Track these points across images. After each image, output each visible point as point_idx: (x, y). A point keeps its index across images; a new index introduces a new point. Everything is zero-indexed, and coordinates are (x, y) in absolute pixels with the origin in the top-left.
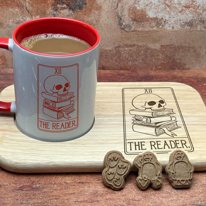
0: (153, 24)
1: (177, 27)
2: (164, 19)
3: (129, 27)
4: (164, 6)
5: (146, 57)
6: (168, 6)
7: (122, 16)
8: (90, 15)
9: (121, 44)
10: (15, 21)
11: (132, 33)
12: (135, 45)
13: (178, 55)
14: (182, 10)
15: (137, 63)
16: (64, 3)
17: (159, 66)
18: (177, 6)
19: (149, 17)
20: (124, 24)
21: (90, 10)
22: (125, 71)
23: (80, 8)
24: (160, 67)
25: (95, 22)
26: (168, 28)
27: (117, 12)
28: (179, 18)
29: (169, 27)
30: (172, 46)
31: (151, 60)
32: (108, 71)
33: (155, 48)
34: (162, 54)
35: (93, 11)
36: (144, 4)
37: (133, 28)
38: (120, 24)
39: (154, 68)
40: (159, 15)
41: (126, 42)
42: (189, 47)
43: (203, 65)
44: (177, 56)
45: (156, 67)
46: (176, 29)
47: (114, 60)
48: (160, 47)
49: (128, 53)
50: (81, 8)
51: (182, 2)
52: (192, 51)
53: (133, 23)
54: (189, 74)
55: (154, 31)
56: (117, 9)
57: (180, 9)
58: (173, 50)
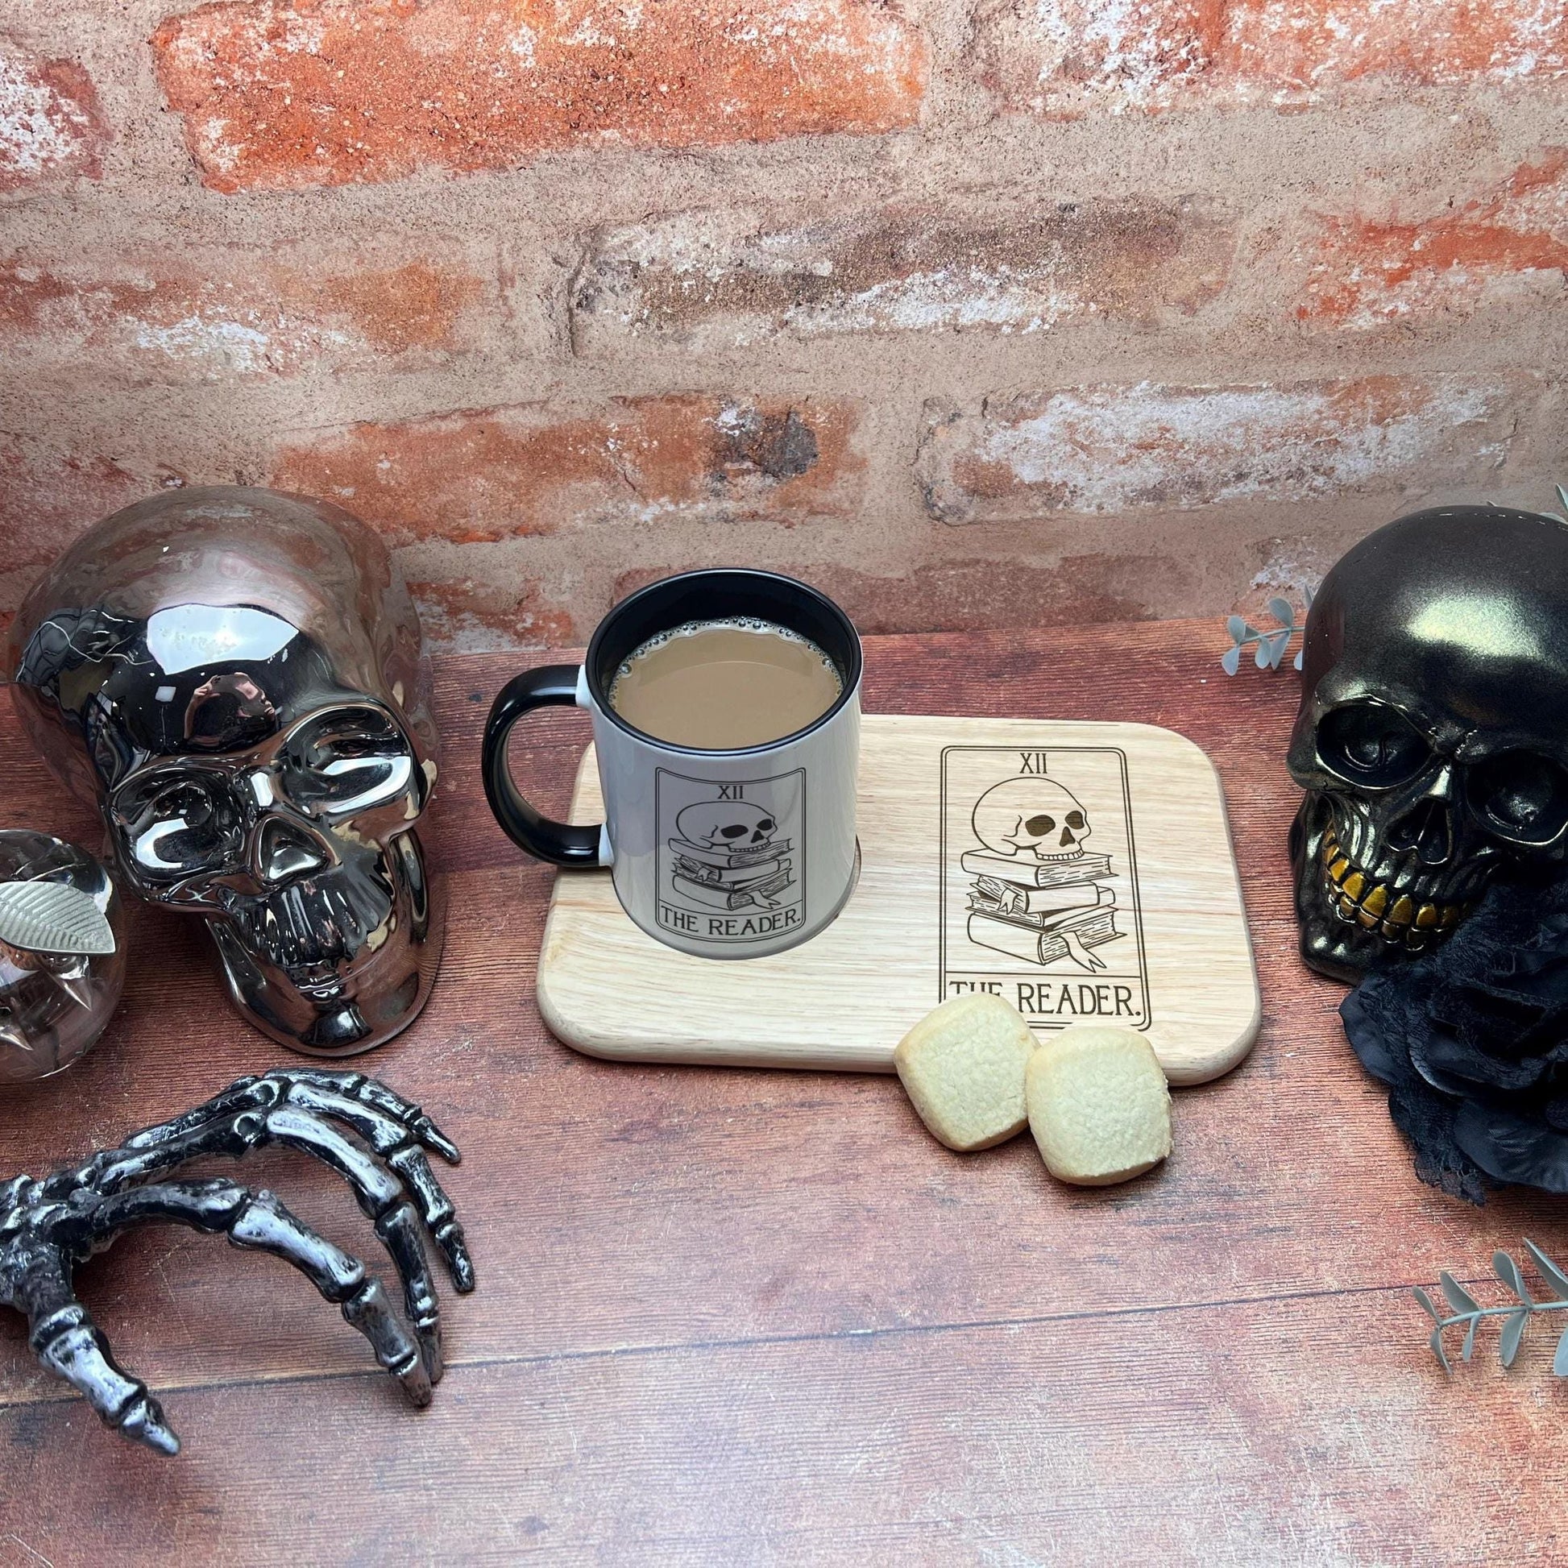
0: (1036, 500)
1: (1115, 506)
2: (1071, 485)
3: (959, 511)
4: (1068, 448)
5: (1014, 594)
6: (1083, 447)
7: (935, 482)
8: (831, 486)
9: (935, 560)
10: (593, 515)
11: (972, 527)
12: (978, 562)
13: (1119, 582)
15: (987, 610)
16: (744, 457)
17: (1058, 614)
18: (1112, 445)
19: (1022, 483)
20: (941, 505)
21: (831, 473)
22: (952, 636)
23: (796, 470)
24: (1061, 618)
25: (846, 505)
26: (1086, 510)
27: (918, 472)
28: (1118, 479)
29: (1089, 506)
30: (1099, 559)
31: (1033, 601)
32: (896, 640)
33: (1046, 566)
34: (1069, 581)
35: (839, 473)
36: (1005, 445)
38: (930, 506)
39: (1043, 622)
40: (1055, 473)
41: (951, 555)
42: (1155, 558)
43: (1200, 604)
44: (1114, 585)
45: (1049, 619)
46: (1109, 509)
47: (915, 606)
48: (1060, 563)
49: (959, 585)
50: (799, 468)
51: (1128, 435)
52: (1164, 567)
53: (970, 502)
54: (1154, 637)
55: (1040, 519)
56: (917, 466)
57: (1122, 454)
58: (1102, 570)
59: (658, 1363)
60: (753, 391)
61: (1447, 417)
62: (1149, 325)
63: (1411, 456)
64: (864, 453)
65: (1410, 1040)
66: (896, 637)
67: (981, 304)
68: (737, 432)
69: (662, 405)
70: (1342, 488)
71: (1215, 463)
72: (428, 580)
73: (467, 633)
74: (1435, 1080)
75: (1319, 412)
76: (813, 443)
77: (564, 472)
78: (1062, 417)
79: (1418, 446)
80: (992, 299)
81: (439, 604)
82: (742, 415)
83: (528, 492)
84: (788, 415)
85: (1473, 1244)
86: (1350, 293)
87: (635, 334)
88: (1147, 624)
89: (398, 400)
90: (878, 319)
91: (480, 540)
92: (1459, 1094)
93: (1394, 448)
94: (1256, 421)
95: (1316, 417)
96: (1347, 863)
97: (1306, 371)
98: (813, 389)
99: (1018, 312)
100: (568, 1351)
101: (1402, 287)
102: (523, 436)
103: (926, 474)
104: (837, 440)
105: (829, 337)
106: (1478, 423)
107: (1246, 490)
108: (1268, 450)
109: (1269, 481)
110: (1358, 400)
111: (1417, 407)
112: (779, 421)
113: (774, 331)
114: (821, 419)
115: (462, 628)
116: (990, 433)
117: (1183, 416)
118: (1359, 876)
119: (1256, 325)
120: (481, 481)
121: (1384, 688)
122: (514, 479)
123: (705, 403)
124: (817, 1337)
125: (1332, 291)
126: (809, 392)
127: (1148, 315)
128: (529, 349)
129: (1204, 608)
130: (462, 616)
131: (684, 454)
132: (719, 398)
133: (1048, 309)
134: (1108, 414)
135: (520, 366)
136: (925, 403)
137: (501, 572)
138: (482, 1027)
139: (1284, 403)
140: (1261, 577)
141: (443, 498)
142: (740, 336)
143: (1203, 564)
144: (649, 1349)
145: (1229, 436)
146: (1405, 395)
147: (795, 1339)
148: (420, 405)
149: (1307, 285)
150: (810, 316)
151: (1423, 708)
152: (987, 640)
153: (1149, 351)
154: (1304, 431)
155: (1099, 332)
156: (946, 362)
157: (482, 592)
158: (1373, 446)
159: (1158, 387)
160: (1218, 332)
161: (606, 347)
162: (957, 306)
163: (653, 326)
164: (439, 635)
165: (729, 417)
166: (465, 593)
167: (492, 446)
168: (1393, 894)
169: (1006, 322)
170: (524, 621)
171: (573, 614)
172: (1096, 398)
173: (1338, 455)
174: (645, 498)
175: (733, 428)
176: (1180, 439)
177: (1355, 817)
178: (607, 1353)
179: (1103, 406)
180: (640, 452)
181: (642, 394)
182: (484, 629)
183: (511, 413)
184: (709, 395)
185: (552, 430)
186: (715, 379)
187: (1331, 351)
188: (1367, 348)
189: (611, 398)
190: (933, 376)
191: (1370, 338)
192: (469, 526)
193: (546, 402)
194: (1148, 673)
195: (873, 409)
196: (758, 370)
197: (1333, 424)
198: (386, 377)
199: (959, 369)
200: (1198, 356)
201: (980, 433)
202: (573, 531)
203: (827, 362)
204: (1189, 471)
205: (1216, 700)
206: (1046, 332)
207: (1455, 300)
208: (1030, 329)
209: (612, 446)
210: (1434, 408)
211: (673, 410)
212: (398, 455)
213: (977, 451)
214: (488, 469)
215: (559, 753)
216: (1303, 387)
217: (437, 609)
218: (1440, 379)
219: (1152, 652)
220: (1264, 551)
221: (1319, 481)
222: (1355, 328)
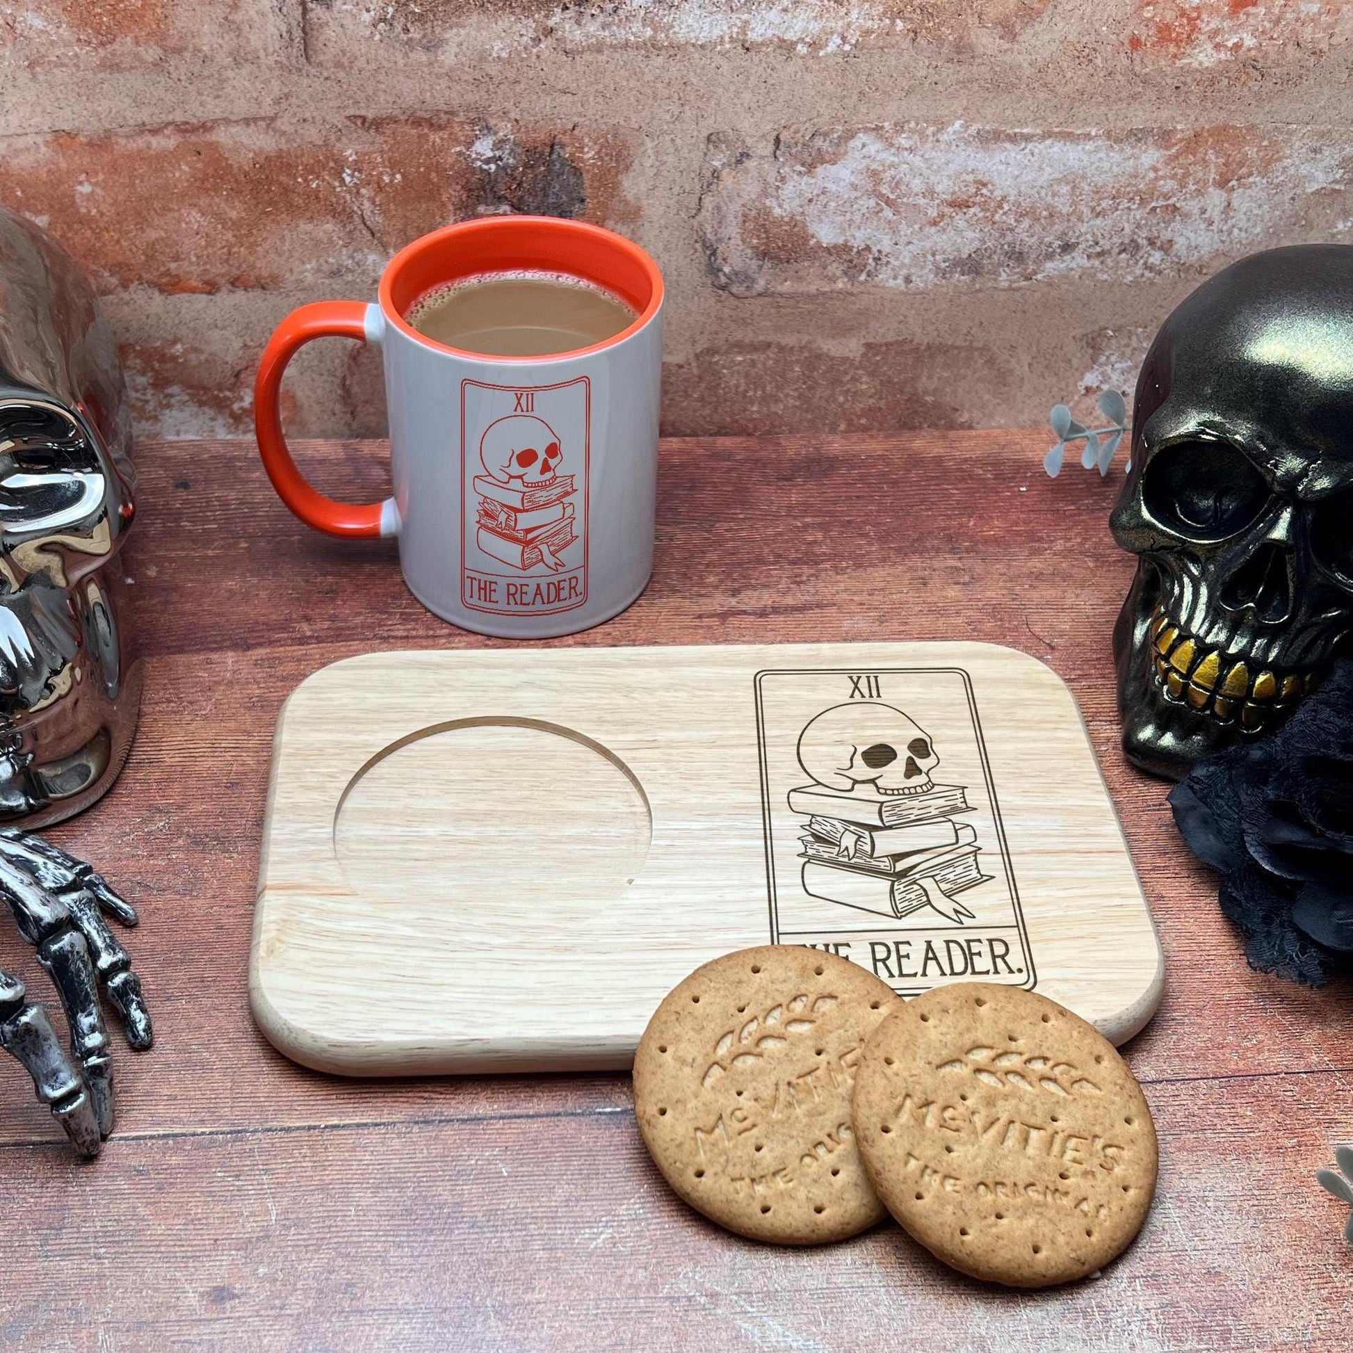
0: (835, 268)
1: (924, 279)
2: (874, 250)
3: (746, 278)
4: (872, 203)
5: (810, 388)
6: (888, 202)
7: (720, 240)
9: (720, 342)
10: (325, 267)
11: (762, 301)
12: (769, 345)
13: (930, 377)
14: (942, 216)
15: (778, 408)
16: (501, 200)
17: (859, 417)
18: (922, 201)
19: (819, 244)
20: (727, 269)
22: (737, 440)
24: (863, 421)
26: (891, 283)
27: (701, 225)
28: (928, 244)
29: (895, 278)
30: (907, 347)
31: (832, 398)
33: (847, 353)
34: (872, 374)
36: (800, 195)
37: (760, 285)
38: (713, 270)
39: (843, 427)
40: (857, 234)
41: (738, 335)
42: (971, 348)
43: (1021, 412)
44: (925, 383)
45: (850, 423)
46: (918, 283)
47: (697, 400)
48: (863, 350)
49: (747, 375)
51: (939, 188)
52: (980, 361)
53: (760, 267)
54: (968, 446)
55: (840, 292)
56: (699, 218)
57: (933, 213)
58: (910, 361)
59: (375, 1138)
60: (512, 115)
61: (1299, 182)
62: (962, 50)
63: (1258, 229)
64: (638, 199)
65: (1245, 826)
66: (674, 439)
67: (773, 15)
68: (493, 167)
69: (407, 128)
70: (1182, 268)
71: (1038, 228)
72: (132, 341)
73: (175, 413)
74: (1273, 865)
75: (1155, 169)
76: (580, 184)
77: (292, 209)
78: (865, 163)
79: (1267, 217)
80: (785, 10)
81: (143, 373)
82: (498, 145)
83: (250, 233)
84: (552, 146)
85: (1311, 1036)
86: (1190, 19)
87: (377, 37)
88: (961, 433)
89: (103, 106)
90: (655, 30)
91: (193, 291)
92: (1299, 878)
93: (1240, 219)
94: (1084, 177)
95: (1152, 175)
96: (1176, 632)
97: (1139, 117)
98: (580, 115)
99: (814, 27)
100: (268, 1125)
101: (1247, 14)
102: (243, 160)
103: (709, 230)
104: (608, 182)
105: (600, 51)
106: (1335, 191)
107: (1074, 265)
108: (1098, 215)
109: (1099, 255)
110: (1199, 156)
111: (1266, 166)
112: (542, 154)
113: (537, 41)
114: (589, 154)
115: (169, 406)
116: (783, 179)
117: (1002, 167)
118: (1191, 644)
119: (1083, 56)
120: (195, 216)
121: (1218, 418)
122: (234, 215)
123: (457, 129)
124: (559, 1115)
125: (1169, 16)
126: (576, 119)
127: (961, 38)
128: (256, 51)
129: (1025, 417)
130: (169, 391)
131: (431, 194)
132: (473, 123)
133: (849, 25)
134: (917, 161)
135: (244, 72)
136: (709, 139)
137: (216, 335)
138: (180, 808)
139: (1115, 156)
140: (1091, 379)
141: (153, 235)
142: (498, 45)
143: (1025, 358)
144: (365, 1125)
145: (1054, 195)
146: (1251, 151)
147: (533, 1116)
148: (128, 114)
149: (1141, 8)
150: (578, 23)
151: (1261, 438)
152: (779, 444)
153: (964, 84)
154: (1138, 192)
155: (906, 57)
156: (733, 88)
157: (193, 359)
158: (1216, 214)
159: (973, 129)
160: (1040, 63)
161: (344, 53)
162: (745, 17)
163: (399, 28)
164: (143, 415)
165: (484, 147)
166: (174, 358)
167: (210, 171)
168: (1227, 661)
169: (802, 40)
170: (242, 399)
171: (299, 394)
172: (903, 141)
173: (1177, 225)
174: (385, 247)
175: (488, 161)
176: (998, 194)
177: (1186, 580)
178: (315, 1128)
179: (911, 150)
180: (380, 188)
181: (384, 114)
182: (194, 408)
183: (234, 130)
184: (462, 118)
185: (280, 154)
186: (470, 98)
187: (1167, 93)
188: (1209, 90)
189: (348, 118)
190: (718, 104)
191: (1210, 79)
192: (181, 272)
193: (273, 119)
194: (962, 480)
195: (649, 144)
196: (518, 88)
197: (1170, 185)
198: (90, 75)
199: (747, 96)
200: (1018, 92)
201: (771, 178)
202: (301, 286)
203: (597, 82)
204: (1009, 238)
205: (1036, 508)
206: (846, 55)
207: (1307, 33)
208: (829, 49)
209: (348, 179)
210: (1285, 169)
211: (419, 136)
212: (101, 177)
213: (768, 203)
214: (204, 201)
215: (278, 543)
216: (1137, 136)
217: (141, 380)
218: (1290, 133)
219: (966, 460)
220: (1094, 345)
221: (1156, 257)
222: (1195, 65)
